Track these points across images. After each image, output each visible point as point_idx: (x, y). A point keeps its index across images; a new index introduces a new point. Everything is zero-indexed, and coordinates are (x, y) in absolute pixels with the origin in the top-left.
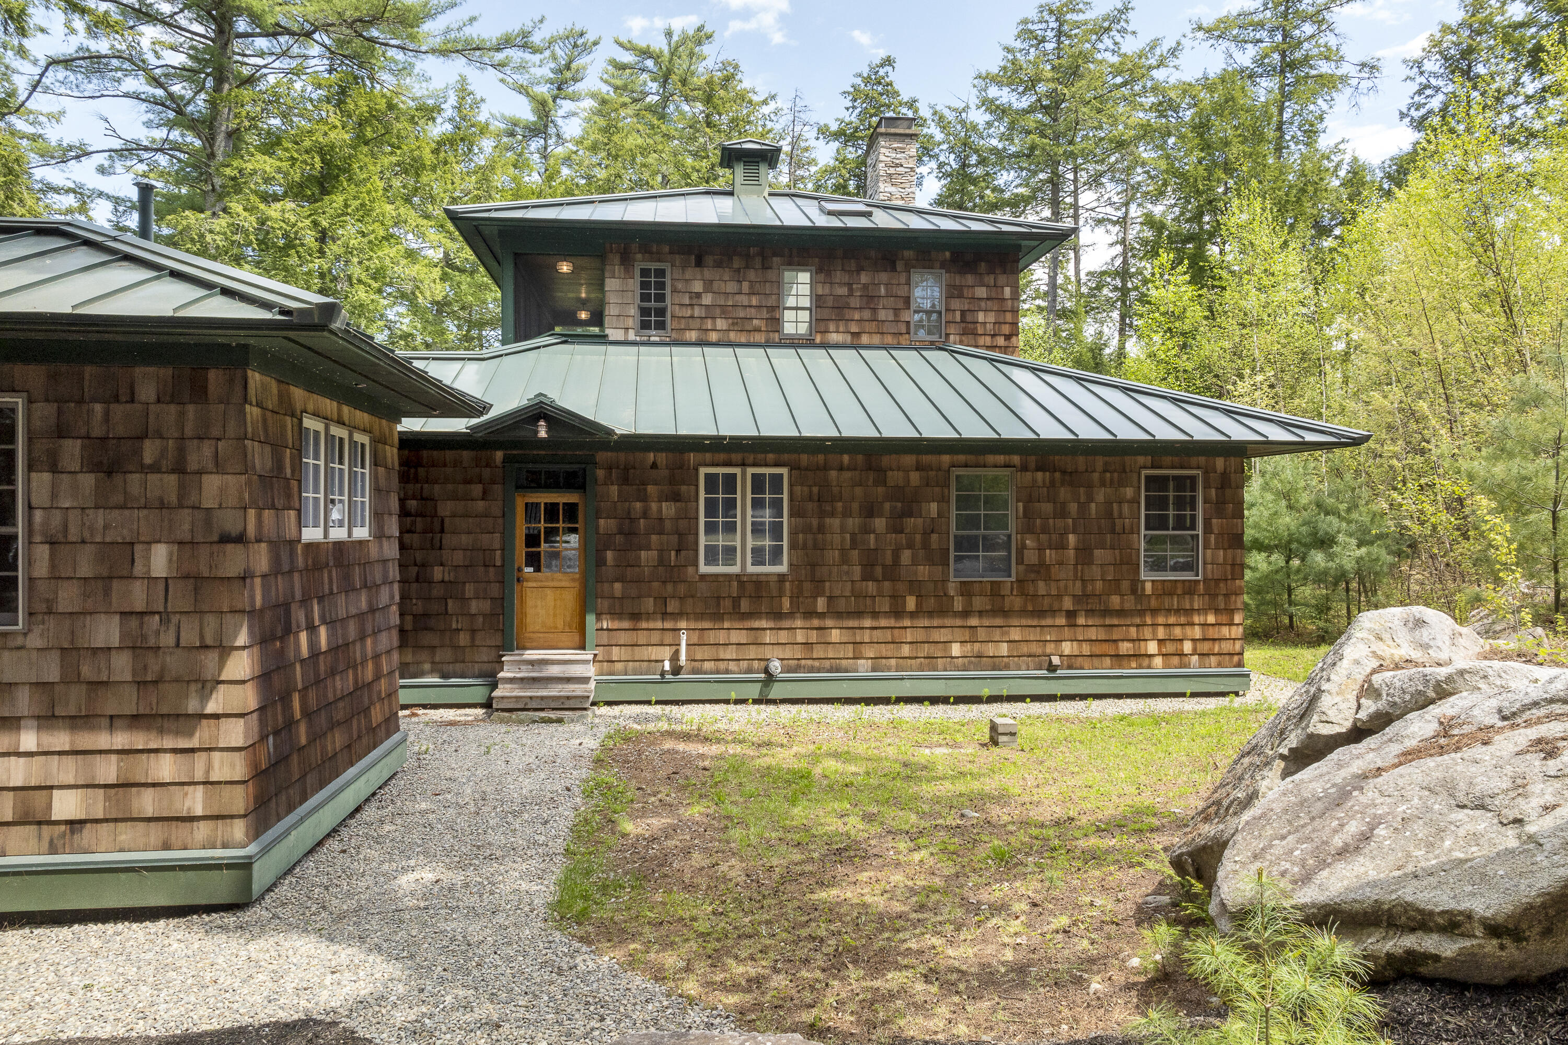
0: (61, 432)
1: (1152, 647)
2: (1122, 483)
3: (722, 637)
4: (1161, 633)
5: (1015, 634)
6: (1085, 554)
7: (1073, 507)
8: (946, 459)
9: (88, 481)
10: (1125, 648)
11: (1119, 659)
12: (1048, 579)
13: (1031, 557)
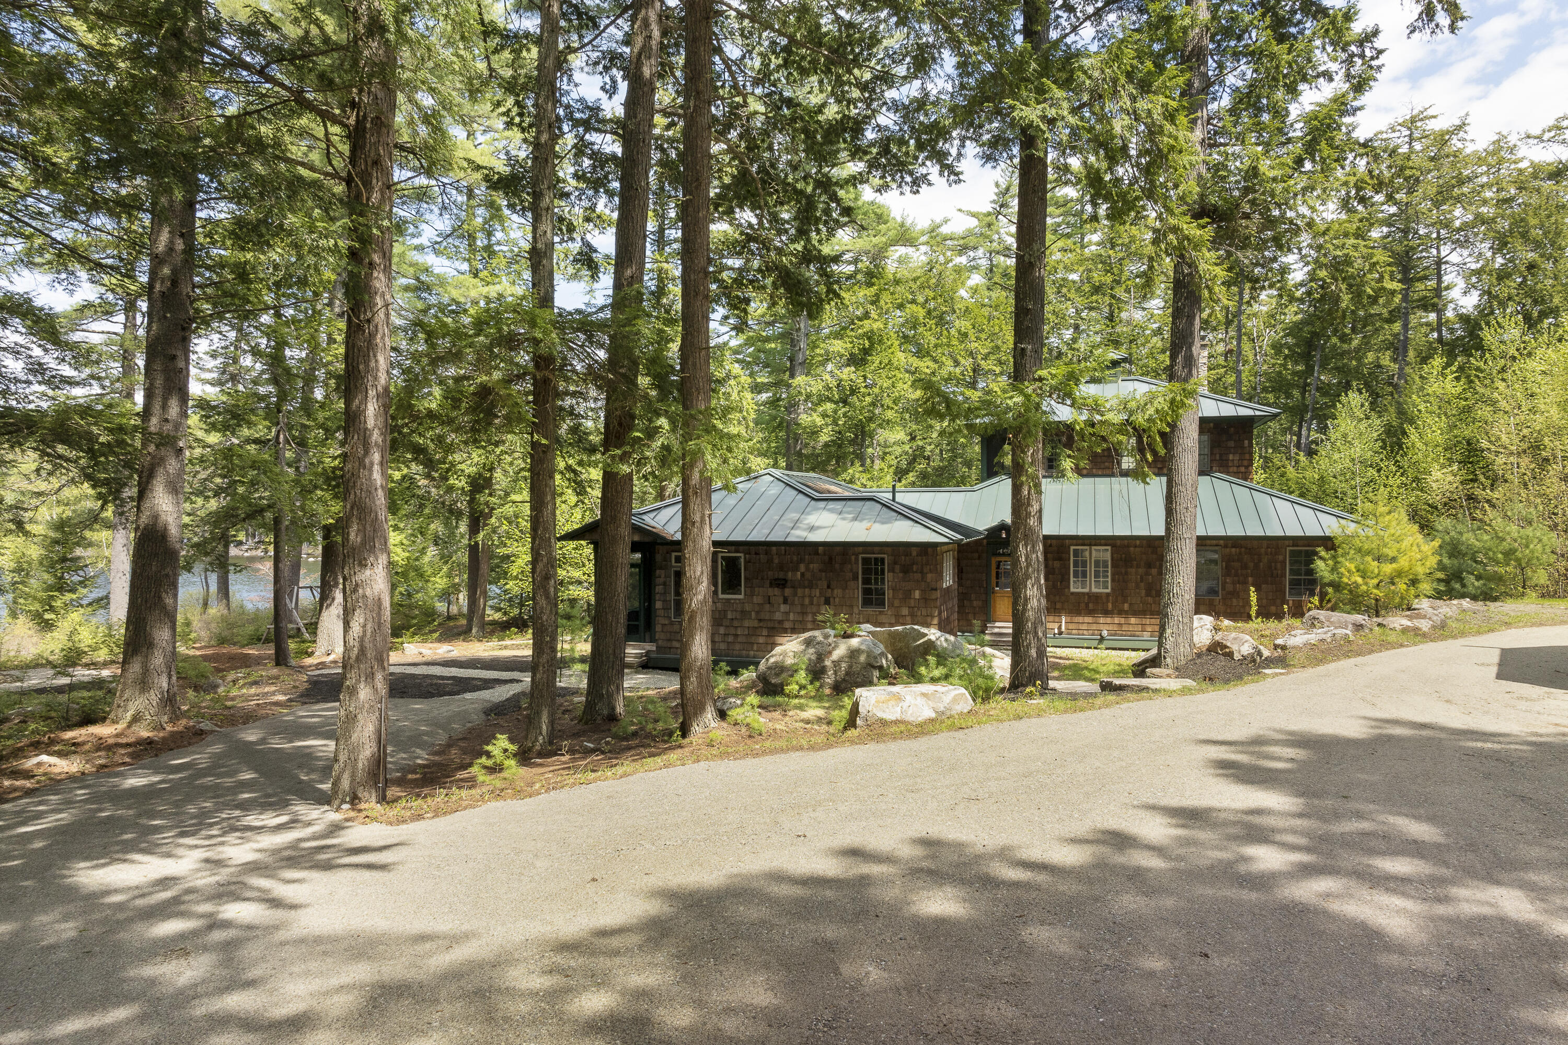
0: (895, 563)
2: (1277, 554)
3: (1080, 619)
7: (1251, 565)
12: (1238, 598)
13: (1229, 587)
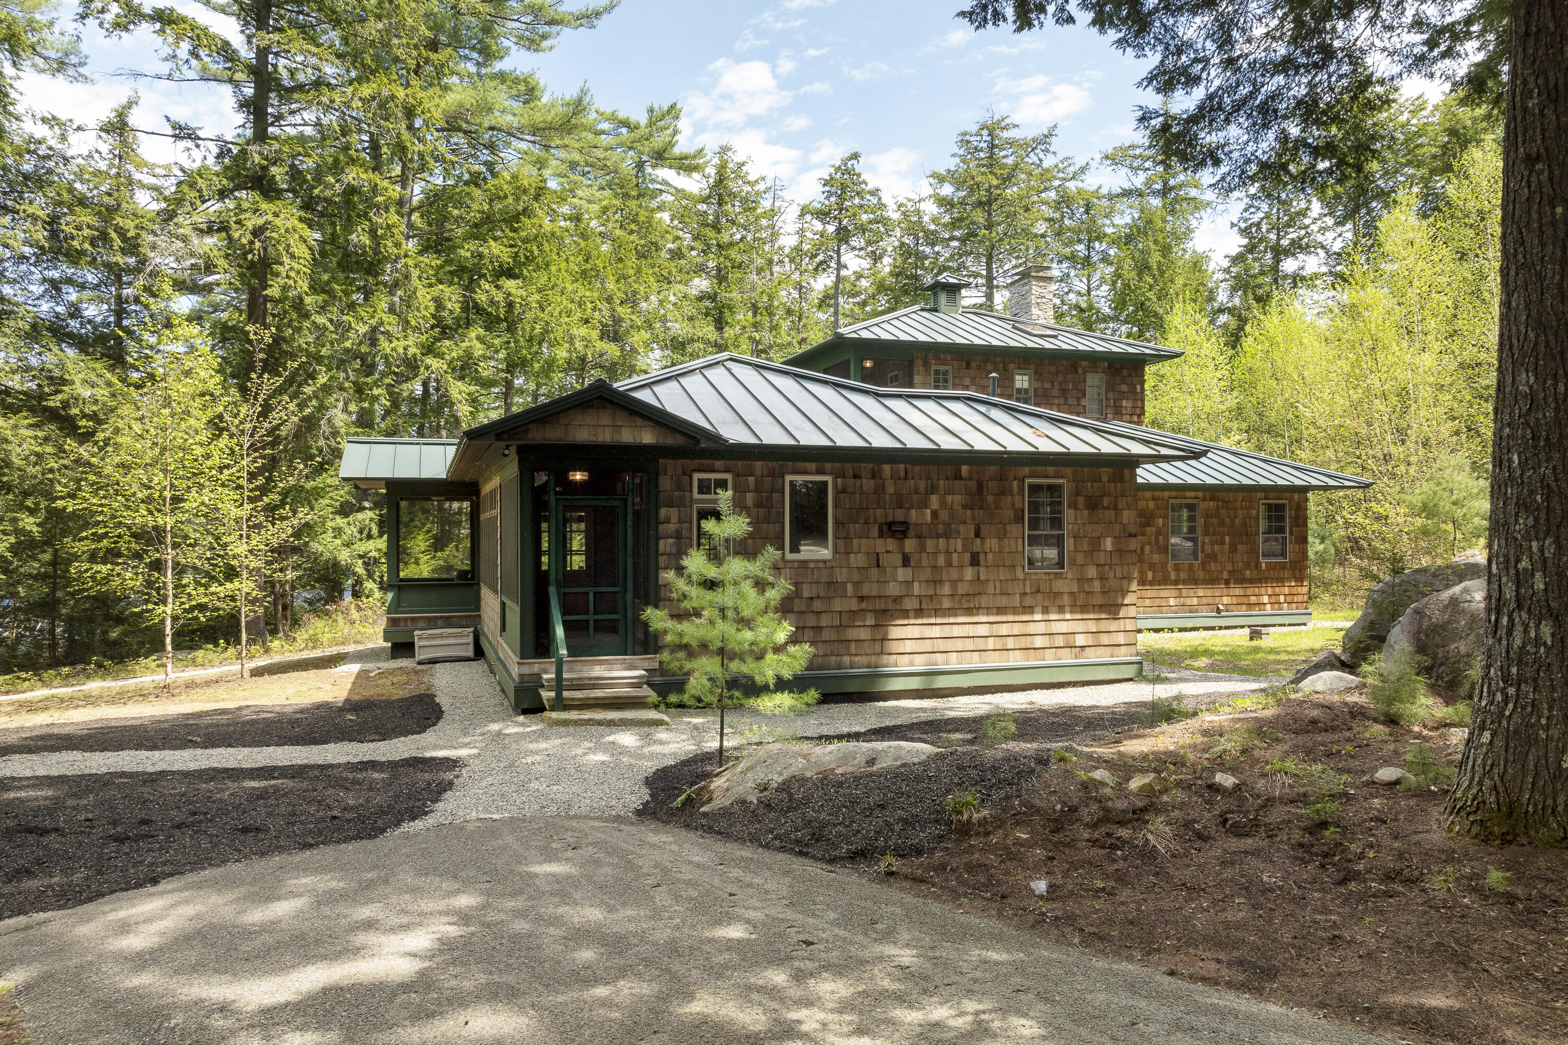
0: (1078, 493)
1: (1265, 599)
2: (1251, 508)
4: (1270, 591)
5: (1201, 592)
6: (1233, 548)
7: (1228, 521)
8: (1166, 494)
9: (1086, 513)
10: (1253, 599)
11: (1250, 605)
12: (1216, 561)
13: (1208, 549)
